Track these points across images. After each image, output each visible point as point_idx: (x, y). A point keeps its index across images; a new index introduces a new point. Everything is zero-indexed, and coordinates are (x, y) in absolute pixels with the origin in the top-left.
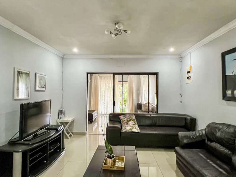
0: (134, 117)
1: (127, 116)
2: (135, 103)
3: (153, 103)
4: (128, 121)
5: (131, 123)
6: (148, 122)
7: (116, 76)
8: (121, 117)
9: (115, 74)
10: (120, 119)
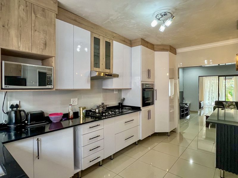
0: (234, 103)
4: (229, 105)
10: (223, 104)
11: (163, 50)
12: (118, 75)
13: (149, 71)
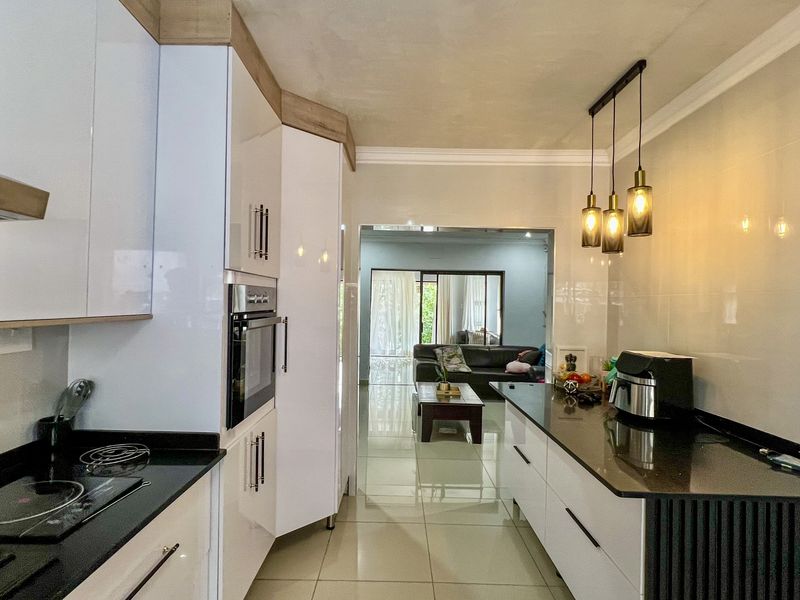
0: (460, 351)
1: (449, 349)
2: (453, 331)
3: (495, 331)
4: (449, 357)
5: (456, 360)
6: (484, 361)
7: (425, 276)
8: (438, 351)
9: (423, 272)
10: (434, 354)
11: (317, 130)
12: (47, 194)
13: (264, 217)
